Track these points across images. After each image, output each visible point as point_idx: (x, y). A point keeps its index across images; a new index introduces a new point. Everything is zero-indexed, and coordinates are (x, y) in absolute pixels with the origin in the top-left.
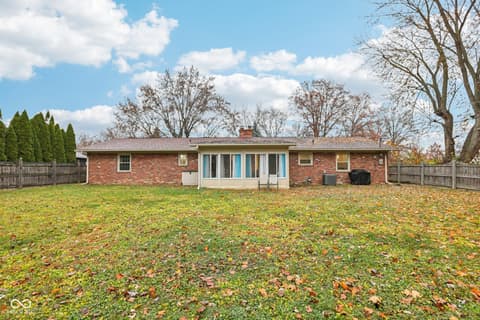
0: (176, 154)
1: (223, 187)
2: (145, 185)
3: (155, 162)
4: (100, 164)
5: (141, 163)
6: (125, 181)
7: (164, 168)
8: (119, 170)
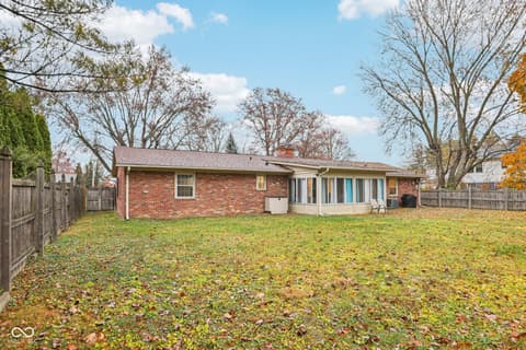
0: (252, 175)
1: (339, 213)
2: (215, 216)
3: (229, 186)
4: (147, 187)
5: (210, 186)
6: (187, 212)
7: (241, 194)
8: (176, 197)
